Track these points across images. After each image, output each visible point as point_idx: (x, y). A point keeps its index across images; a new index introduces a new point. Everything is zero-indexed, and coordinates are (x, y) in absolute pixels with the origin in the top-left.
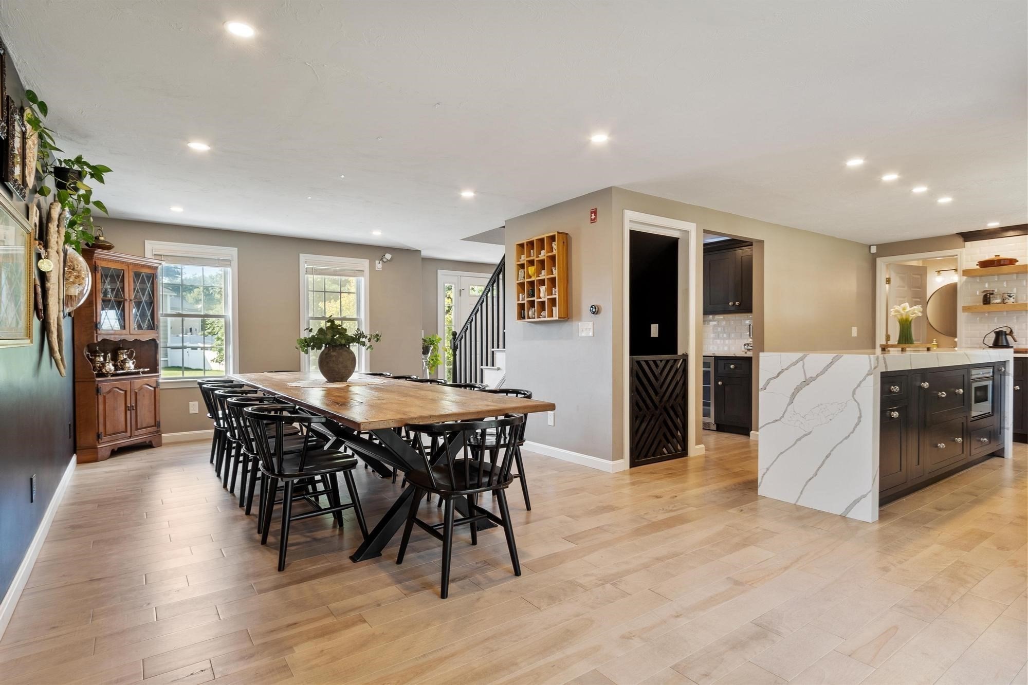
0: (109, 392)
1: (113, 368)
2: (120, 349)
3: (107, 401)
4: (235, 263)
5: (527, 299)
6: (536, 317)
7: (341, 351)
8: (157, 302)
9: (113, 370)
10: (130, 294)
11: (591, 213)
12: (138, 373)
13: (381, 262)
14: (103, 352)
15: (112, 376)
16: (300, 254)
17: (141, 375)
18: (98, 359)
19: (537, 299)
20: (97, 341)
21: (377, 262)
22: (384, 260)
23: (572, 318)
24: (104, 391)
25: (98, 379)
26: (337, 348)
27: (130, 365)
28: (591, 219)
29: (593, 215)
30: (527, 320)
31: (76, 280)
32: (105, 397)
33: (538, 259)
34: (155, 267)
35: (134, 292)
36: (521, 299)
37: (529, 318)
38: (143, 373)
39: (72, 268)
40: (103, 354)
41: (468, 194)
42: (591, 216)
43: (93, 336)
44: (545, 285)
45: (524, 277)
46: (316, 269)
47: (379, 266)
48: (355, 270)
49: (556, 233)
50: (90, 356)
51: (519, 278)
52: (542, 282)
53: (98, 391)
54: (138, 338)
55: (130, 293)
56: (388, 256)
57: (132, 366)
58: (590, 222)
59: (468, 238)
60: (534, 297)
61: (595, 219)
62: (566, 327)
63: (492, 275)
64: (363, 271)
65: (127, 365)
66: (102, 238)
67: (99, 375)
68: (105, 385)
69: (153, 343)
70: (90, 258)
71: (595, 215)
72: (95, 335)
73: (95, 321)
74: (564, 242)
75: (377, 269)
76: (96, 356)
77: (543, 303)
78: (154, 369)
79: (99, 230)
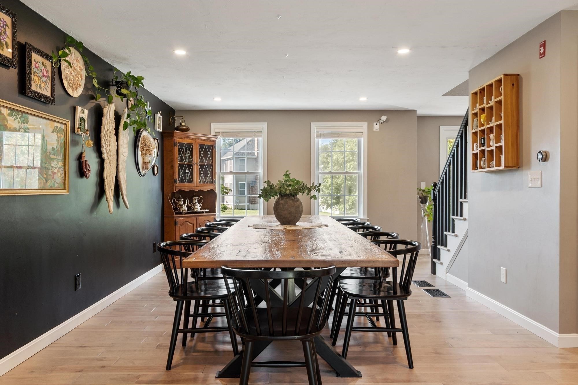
0: (183, 224)
1: (186, 209)
2: (194, 196)
3: (181, 230)
4: (265, 134)
5: (479, 149)
6: (486, 167)
7: (287, 200)
8: (214, 164)
9: (187, 210)
10: (197, 160)
11: (541, 46)
12: (203, 212)
13: (378, 123)
14: (183, 198)
15: (185, 214)
16: (312, 123)
17: (205, 214)
18: (180, 203)
19: (488, 147)
20: (175, 191)
21: (375, 124)
22: (381, 121)
23: (522, 166)
24: (180, 224)
25: (175, 216)
26: (285, 197)
27: (198, 207)
28: (540, 53)
29: (542, 48)
30: (479, 170)
31: (147, 152)
32: (180, 228)
33: (489, 105)
34: (214, 140)
35: (199, 158)
36: (475, 148)
37: (481, 168)
38: (206, 212)
39: (144, 144)
40: (183, 199)
41: (404, 51)
42: (540, 50)
43: (173, 188)
44: (493, 134)
45: (477, 126)
46: (323, 134)
47: (376, 127)
48: (355, 132)
49: (503, 76)
50: (175, 200)
51: (474, 128)
52: (491, 130)
53: (176, 223)
54: (201, 189)
55: (197, 158)
56: (384, 118)
57: (199, 208)
58: (539, 57)
59: (447, 93)
60: (485, 146)
61: (544, 52)
62: (516, 177)
63: (460, 126)
64: (363, 132)
65: (196, 207)
66: (183, 124)
67: (176, 213)
68: (179, 219)
69: (212, 193)
70: (172, 137)
71: (544, 48)
72: (174, 187)
73: (174, 178)
74: (513, 85)
75: (374, 130)
76: (179, 201)
77: (492, 151)
78: (213, 210)
79: (182, 119)
